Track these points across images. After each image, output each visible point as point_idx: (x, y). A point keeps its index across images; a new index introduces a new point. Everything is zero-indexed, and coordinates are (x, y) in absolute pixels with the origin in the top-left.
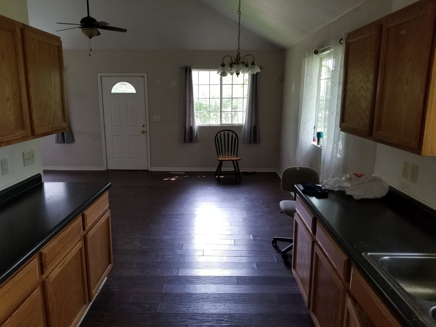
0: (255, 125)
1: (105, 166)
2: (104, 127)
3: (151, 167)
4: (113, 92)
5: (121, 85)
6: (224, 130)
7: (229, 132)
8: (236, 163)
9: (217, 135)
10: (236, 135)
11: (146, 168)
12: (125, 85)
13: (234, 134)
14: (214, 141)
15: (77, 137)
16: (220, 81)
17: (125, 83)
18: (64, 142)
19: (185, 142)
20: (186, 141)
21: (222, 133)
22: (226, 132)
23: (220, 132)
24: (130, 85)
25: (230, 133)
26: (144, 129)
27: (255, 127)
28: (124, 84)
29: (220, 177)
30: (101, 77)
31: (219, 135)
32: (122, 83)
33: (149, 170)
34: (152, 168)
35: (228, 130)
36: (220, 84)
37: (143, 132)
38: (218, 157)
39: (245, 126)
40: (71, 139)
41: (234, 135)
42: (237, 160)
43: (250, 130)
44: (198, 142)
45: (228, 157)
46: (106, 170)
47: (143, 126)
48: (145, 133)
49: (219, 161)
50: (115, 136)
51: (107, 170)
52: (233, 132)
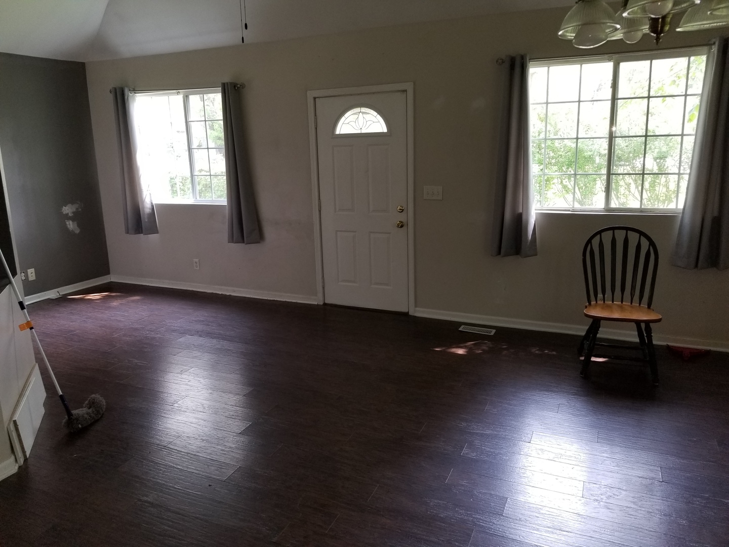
0: (716, 214)
1: (320, 295)
2: (320, 211)
3: (416, 306)
4: (338, 132)
5: (356, 116)
6: (613, 229)
7: (629, 232)
8: (644, 328)
9: (589, 241)
10: (652, 243)
11: (403, 309)
12: (364, 115)
13: (643, 240)
14: (581, 257)
15: (268, 231)
16: (611, 90)
17: (364, 110)
18: (244, 243)
19: (499, 253)
20: (503, 251)
21: (607, 237)
22: (620, 235)
23: (600, 233)
24: (375, 113)
25: (633, 238)
26: (402, 217)
27: (717, 222)
28: (363, 113)
29: (593, 359)
30: (315, 98)
31: (596, 242)
32: (358, 110)
33: (411, 313)
34: (417, 309)
35: (627, 229)
36: (610, 97)
37: (401, 225)
38: (590, 304)
39: (683, 217)
40: (259, 236)
41: (645, 243)
42: (647, 323)
43: (698, 230)
44: (536, 255)
45: (621, 308)
46: (322, 303)
47: (402, 211)
48: (404, 228)
49: (591, 320)
50: (341, 231)
51: (325, 304)
52: (641, 233)
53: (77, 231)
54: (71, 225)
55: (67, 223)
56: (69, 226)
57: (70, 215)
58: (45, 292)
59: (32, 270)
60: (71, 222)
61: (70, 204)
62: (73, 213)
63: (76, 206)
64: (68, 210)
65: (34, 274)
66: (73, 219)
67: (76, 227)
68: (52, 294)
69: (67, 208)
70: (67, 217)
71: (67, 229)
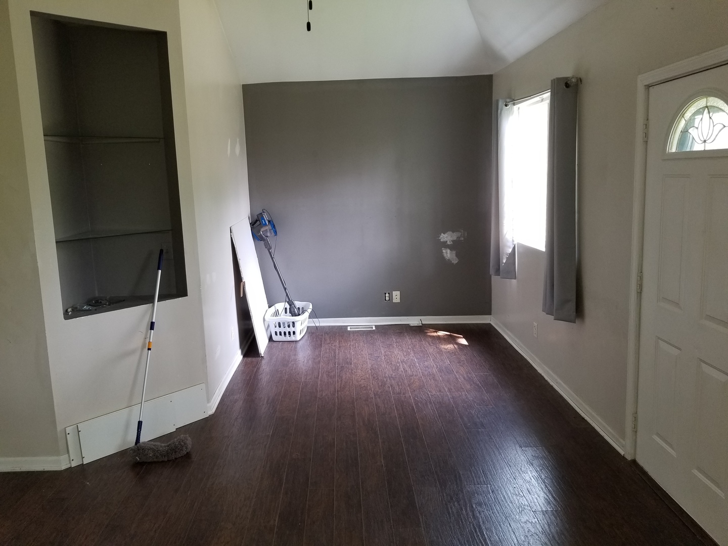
12: (712, 113)
17: (712, 101)
28: (711, 108)
46: (629, 458)
51: (634, 463)
53: (455, 261)
54: (448, 254)
55: (444, 251)
56: (445, 255)
57: (449, 243)
58: (408, 317)
59: (398, 293)
60: (449, 251)
61: (451, 232)
62: (453, 241)
63: (459, 234)
64: (447, 237)
65: (399, 297)
66: (451, 248)
67: (455, 257)
68: (414, 321)
69: (446, 235)
70: (445, 244)
71: (443, 257)
